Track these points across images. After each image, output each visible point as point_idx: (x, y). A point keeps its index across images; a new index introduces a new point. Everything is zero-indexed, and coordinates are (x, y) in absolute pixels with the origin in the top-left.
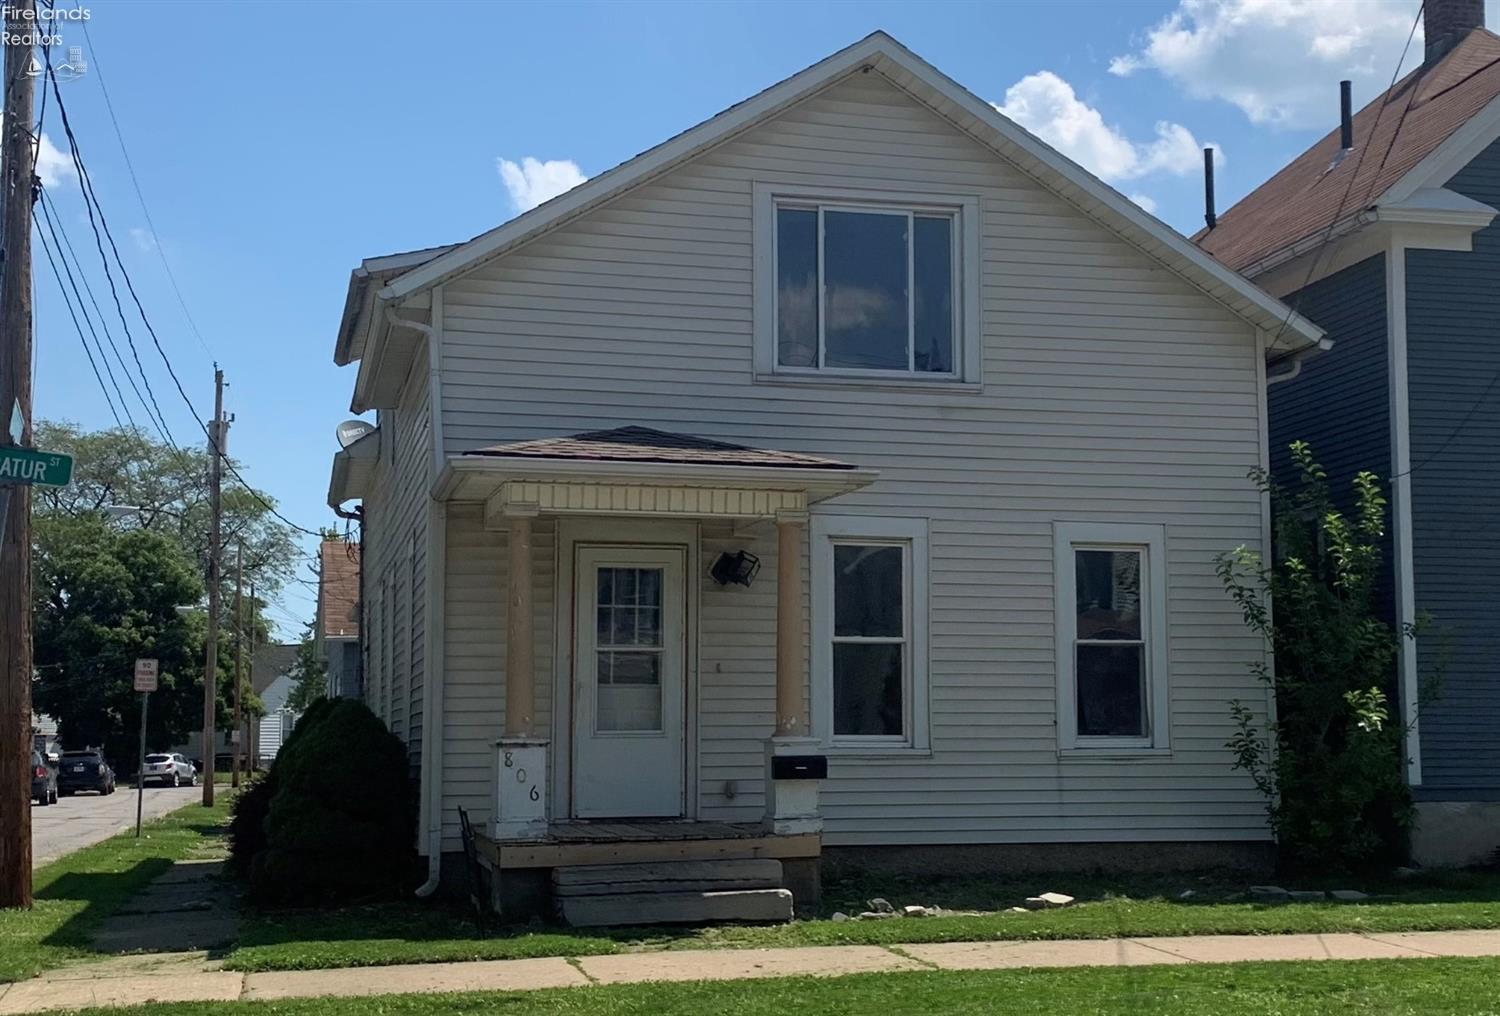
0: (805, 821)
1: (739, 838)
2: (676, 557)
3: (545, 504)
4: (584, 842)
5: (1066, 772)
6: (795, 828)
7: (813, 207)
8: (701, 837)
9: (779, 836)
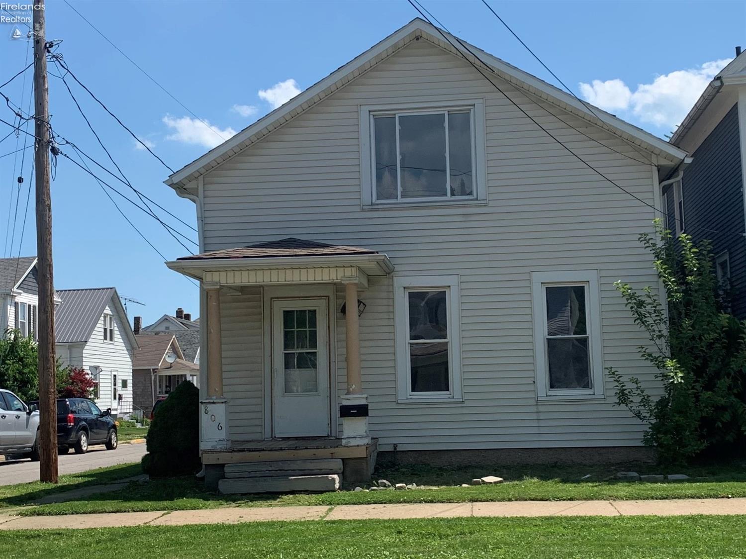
0: (359, 439)
1: (324, 448)
2: (323, 303)
3: (223, 282)
4: (245, 451)
5: (541, 409)
6: (353, 442)
7: (393, 115)
8: (304, 448)
9: (345, 447)
